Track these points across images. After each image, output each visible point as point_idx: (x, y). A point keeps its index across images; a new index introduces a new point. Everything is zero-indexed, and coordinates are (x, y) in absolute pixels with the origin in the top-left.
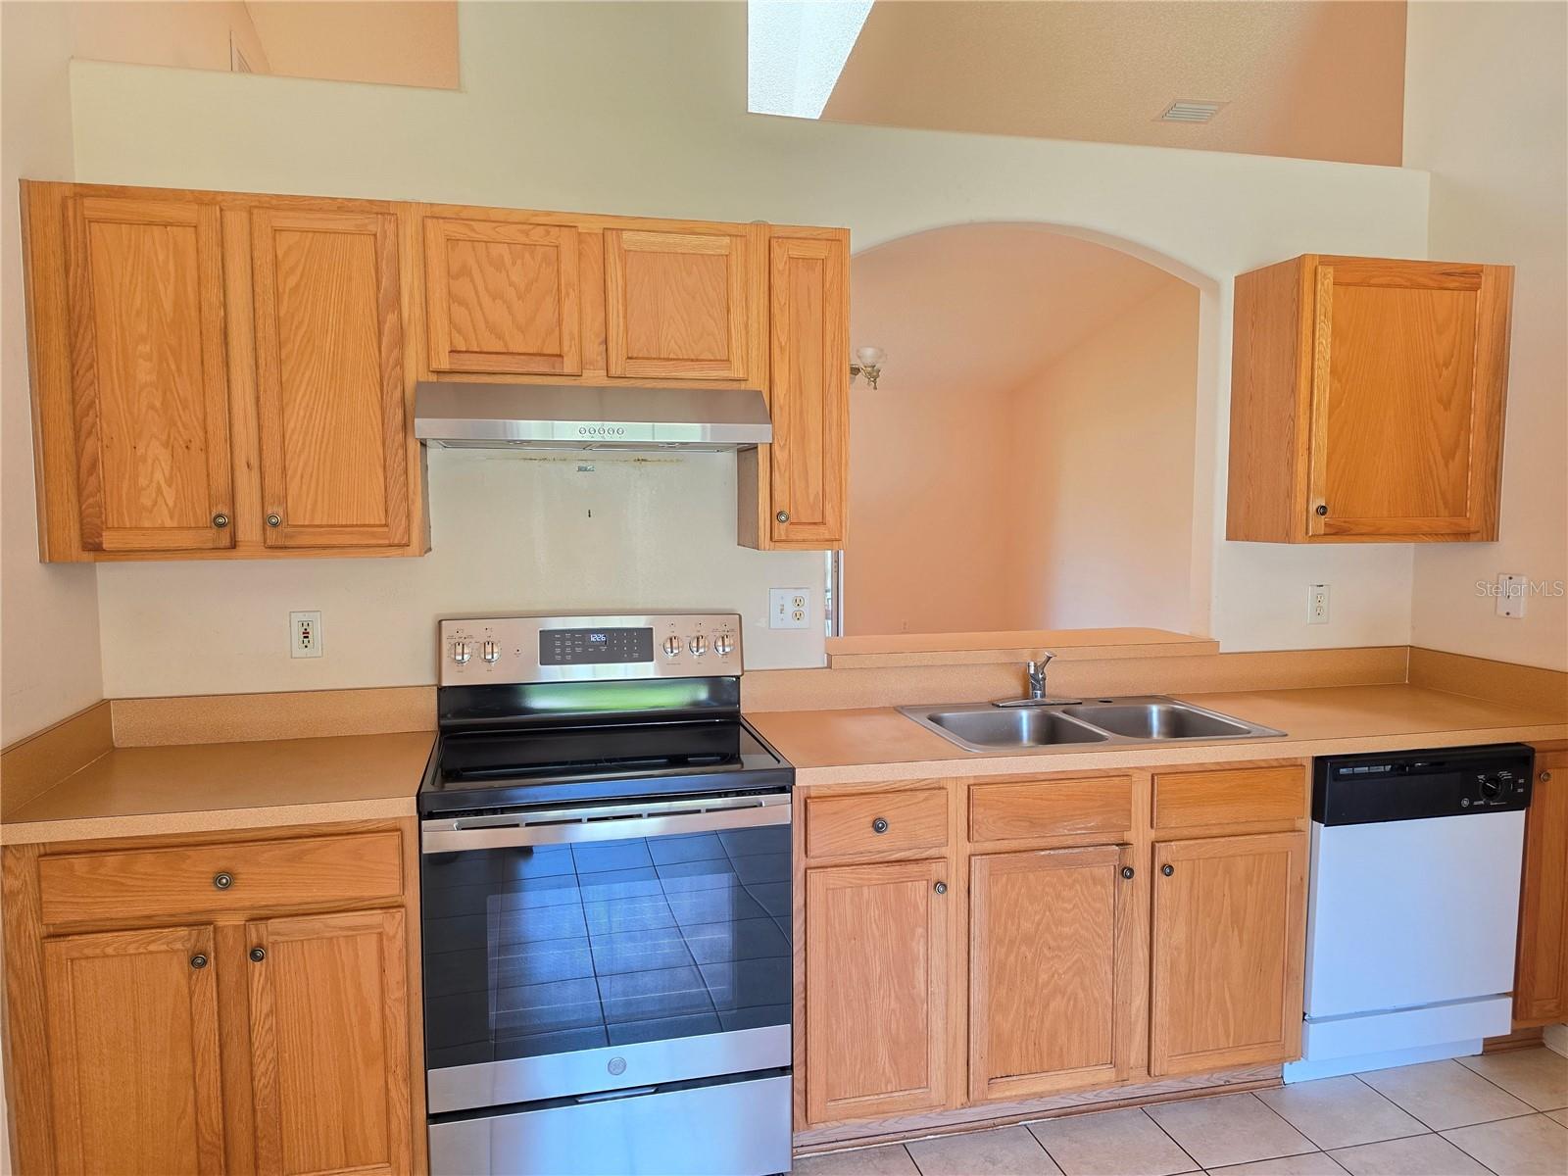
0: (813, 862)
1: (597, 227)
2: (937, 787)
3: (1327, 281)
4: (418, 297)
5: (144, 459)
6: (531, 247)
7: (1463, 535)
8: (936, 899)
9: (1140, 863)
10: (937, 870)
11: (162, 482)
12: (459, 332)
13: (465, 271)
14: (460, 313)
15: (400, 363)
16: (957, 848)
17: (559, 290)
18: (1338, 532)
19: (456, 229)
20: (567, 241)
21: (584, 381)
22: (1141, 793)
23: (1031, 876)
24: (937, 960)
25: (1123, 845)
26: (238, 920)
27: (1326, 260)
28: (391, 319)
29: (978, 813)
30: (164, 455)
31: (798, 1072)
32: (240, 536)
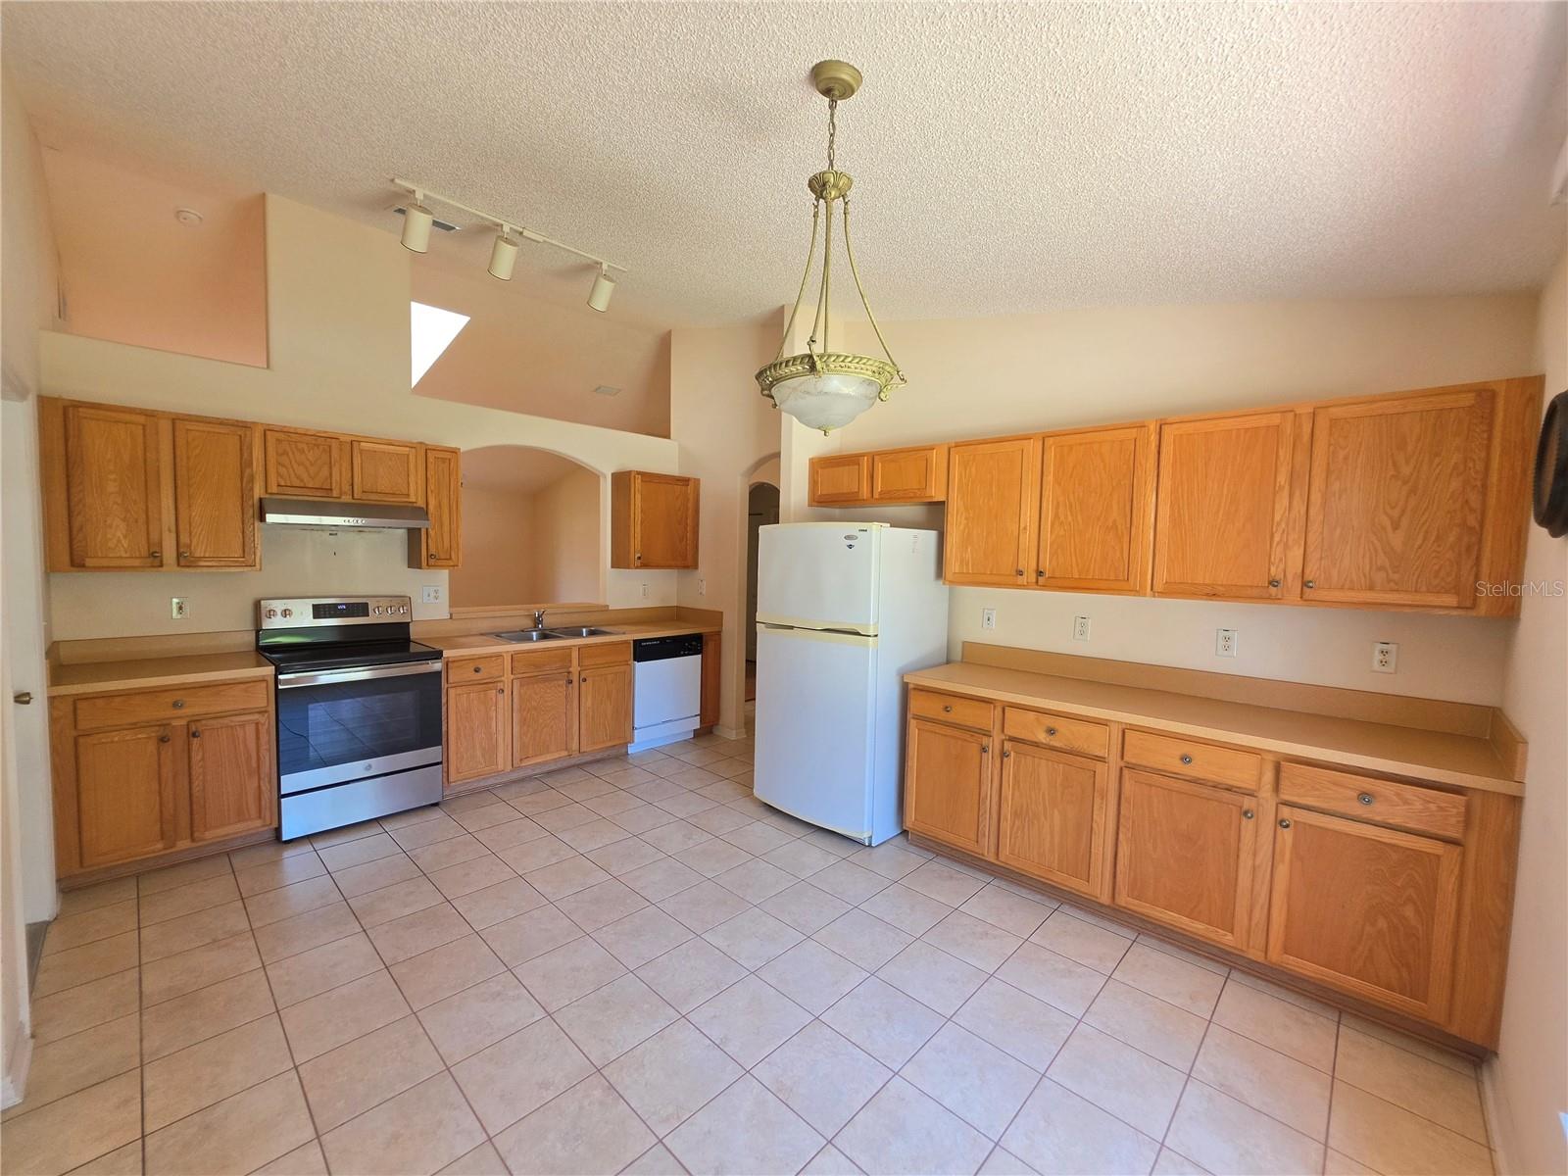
0: (450, 685)
1: (349, 439)
2: (499, 656)
3: (639, 480)
4: (262, 462)
5: (110, 526)
6: (318, 446)
7: (686, 567)
8: (500, 696)
9: (575, 679)
10: (500, 686)
11: (122, 537)
12: (282, 477)
13: (285, 453)
14: (283, 470)
15: (252, 489)
16: (508, 677)
17: (331, 463)
18: (645, 565)
19: (282, 436)
20: (334, 444)
21: (342, 500)
22: (575, 654)
23: (536, 686)
24: (500, 717)
25: (569, 673)
26: (183, 722)
27: (639, 473)
28: (248, 471)
29: (516, 664)
30: (123, 526)
31: (445, 765)
32: (165, 562)
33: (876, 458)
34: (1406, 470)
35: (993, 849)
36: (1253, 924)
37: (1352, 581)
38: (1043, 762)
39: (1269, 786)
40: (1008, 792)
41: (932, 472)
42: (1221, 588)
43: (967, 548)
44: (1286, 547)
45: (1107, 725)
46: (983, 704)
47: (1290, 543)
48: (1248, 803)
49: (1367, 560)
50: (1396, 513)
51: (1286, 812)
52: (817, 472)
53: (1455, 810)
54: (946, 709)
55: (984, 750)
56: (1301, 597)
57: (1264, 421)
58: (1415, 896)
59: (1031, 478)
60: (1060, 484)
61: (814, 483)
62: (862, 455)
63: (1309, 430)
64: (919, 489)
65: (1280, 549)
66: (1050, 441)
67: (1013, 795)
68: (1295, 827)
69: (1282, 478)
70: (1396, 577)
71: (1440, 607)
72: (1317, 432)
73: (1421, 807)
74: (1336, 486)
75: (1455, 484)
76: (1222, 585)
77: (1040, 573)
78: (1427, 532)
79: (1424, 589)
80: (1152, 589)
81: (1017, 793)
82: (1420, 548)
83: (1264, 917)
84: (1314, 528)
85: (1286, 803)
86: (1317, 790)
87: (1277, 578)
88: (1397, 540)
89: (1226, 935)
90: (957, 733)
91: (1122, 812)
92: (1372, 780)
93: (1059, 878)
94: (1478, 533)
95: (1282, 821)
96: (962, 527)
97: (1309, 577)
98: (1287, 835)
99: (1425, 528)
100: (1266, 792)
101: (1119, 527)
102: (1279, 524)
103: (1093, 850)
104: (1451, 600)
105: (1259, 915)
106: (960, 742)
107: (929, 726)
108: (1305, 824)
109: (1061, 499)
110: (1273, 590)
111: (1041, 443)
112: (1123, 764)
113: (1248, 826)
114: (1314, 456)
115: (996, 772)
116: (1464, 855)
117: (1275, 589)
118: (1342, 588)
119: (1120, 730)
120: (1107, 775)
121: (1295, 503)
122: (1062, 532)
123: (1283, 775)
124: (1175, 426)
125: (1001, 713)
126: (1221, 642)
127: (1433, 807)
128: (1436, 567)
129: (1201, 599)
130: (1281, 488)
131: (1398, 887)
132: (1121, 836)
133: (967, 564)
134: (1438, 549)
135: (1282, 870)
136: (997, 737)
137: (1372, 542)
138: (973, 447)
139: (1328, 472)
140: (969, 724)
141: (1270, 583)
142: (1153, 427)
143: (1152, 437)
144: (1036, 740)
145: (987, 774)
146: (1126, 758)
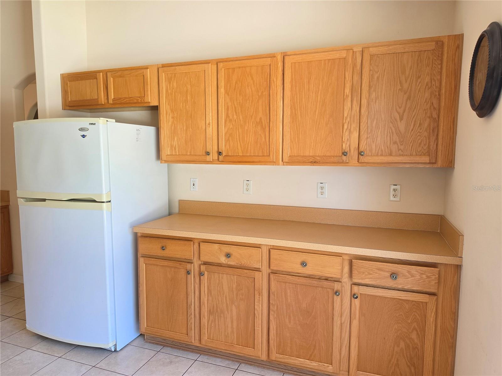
33: (109, 74)
34: (406, 86)
35: (197, 338)
36: (342, 358)
37: (382, 151)
38: (225, 276)
39: (347, 274)
40: (204, 299)
41: (147, 84)
42: (318, 158)
43: (174, 139)
44: (350, 132)
45: (260, 248)
46: (186, 242)
47: (352, 130)
48: (337, 286)
49: (389, 138)
50: (401, 111)
51: (356, 289)
52: (67, 84)
53: (434, 277)
54: (163, 248)
55: (188, 273)
56: (358, 161)
57: (337, 55)
58: (416, 327)
59: (211, 89)
60: (228, 95)
61: (65, 92)
62: (99, 72)
63: (360, 62)
64: (139, 97)
65: (347, 133)
66: (221, 65)
67: (208, 300)
68: (360, 297)
69: (347, 91)
70: (402, 147)
71: (421, 163)
72: (364, 62)
73: (419, 277)
74: (373, 95)
75: (427, 95)
76: (319, 156)
77: (220, 153)
78: (415, 121)
79: (414, 153)
80: (282, 161)
81: (210, 298)
82: (412, 130)
83: (347, 353)
84: (364, 119)
85: (355, 284)
86: (371, 274)
87: (346, 151)
88: (402, 126)
89: (328, 367)
90: (171, 264)
91: (271, 301)
92: (397, 265)
93: (238, 350)
94: (437, 121)
95: (354, 295)
96: (170, 123)
97: (361, 149)
98: (357, 302)
99: (414, 119)
100: (345, 279)
101: (263, 122)
102: (346, 118)
103: (256, 328)
104: (426, 159)
105: (344, 352)
106: (173, 269)
107: (153, 261)
108: (365, 294)
109: (230, 104)
110: (344, 158)
111: (216, 66)
112: (270, 271)
113: (337, 299)
114: (363, 77)
115: (197, 286)
116: (437, 300)
117: (345, 157)
118: (377, 155)
119: (268, 250)
120: (261, 279)
121: (354, 106)
122: (231, 126)
123: (354, 267)
124: (291, 57)
125: (198, 246)
126: (320, 190)
127: (424, 276)
128: (420, 141)
129: (308, 165)
130: (347, 96)
131: (409, 323)
132: (271, 316)
133: (175, 149)
134: (421, 131)
135: (355, 323)
136: (196, 263)
137: (391, 128)
138: (174, 67)
139: (370, 87)
140: (178, 256)
141: (343, 153)
142: (279, 58)
143: (279, 64)
144: (219, 262)
145: (191, 288)
146: (271, 268)
